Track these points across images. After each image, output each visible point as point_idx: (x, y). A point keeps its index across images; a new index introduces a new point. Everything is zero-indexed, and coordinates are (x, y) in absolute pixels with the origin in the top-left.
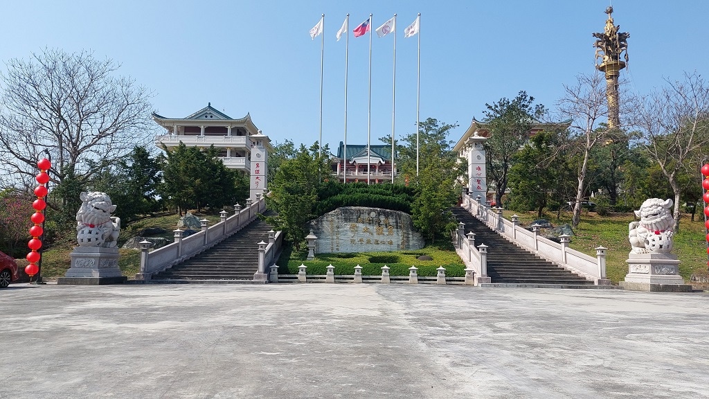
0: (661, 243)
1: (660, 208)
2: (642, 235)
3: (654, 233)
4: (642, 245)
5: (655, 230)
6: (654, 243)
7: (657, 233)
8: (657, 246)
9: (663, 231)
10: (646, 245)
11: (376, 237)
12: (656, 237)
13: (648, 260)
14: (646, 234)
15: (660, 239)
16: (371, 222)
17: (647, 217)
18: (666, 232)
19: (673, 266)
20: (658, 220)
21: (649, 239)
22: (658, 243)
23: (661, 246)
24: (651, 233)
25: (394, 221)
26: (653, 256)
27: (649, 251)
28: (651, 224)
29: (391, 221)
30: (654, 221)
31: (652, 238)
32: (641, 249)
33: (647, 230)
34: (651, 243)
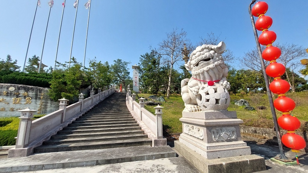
0: (217, 96)
1: (212, 52)
2: (193, 89)
3: (207, 85)
4: (193, 102)
5: (208, 80)
6: (208, 97)
7: (211, 84)
8: (213, 101)
9: (218, 81)
10: (198, 101)
11: (12, 105)
12: (211, 89)
13: (203, 122)
14: (197, 87)
15: (216, 92)
16: (9, 94)
17: (197, 65)
18: (221, 83)
19: (233, 128)
20: (211, 66)
21: (202, 92)
22: (213, 97)
23: (217, 101)
24: (203, 85)
25: (34, 94)
26: (208, 115)
27: (202, 108)
28: (203, 73)
29: (31, 93)
30: (205, 69)
31: (205, 90)
32: (193, 106)
33: (198, 82)
34: (204, 97)
